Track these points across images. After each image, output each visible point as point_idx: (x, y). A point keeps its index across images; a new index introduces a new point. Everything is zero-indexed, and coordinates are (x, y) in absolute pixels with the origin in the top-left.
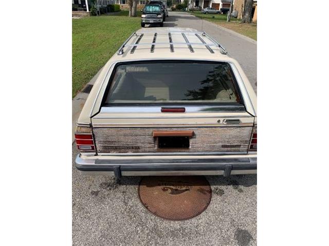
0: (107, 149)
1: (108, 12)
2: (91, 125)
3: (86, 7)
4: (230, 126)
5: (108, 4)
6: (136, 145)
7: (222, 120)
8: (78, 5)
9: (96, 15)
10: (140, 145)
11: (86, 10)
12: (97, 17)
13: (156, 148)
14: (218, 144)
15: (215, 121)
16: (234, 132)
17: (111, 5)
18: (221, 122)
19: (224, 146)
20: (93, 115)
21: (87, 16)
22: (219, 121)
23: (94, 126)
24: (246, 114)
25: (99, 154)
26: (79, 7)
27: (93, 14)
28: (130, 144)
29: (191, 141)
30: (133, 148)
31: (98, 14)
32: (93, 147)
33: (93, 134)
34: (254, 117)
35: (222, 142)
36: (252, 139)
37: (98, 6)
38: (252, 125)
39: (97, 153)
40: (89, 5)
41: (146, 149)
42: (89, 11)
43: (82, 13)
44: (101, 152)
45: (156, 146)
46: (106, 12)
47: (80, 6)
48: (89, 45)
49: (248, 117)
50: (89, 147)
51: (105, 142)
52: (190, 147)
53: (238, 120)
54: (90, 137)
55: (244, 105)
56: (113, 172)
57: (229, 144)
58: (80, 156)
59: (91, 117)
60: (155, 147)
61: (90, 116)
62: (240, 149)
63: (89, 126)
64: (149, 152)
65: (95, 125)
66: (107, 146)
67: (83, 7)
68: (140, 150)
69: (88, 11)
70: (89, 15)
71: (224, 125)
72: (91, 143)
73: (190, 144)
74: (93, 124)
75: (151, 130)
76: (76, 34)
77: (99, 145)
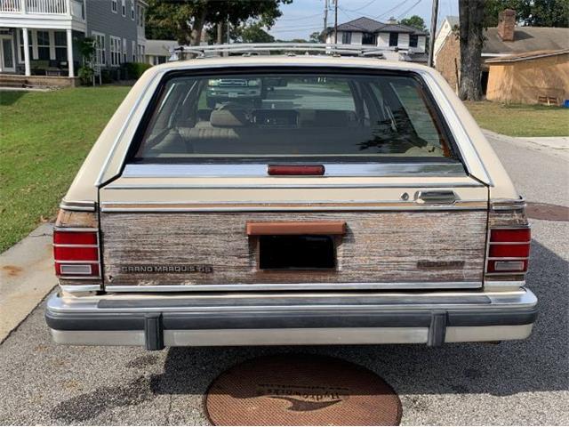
0: (130, 274)
1: (123, 79)
2: (97, 205)
3: (67, 66)
4: (432, 207)
5: (122, 61)
6: (206, 262)
7: (411, 192)
8: (47, 62)
9: (89, 84)
10: (213, 260)
11: (67, 74)
12: (93, 89)
13: (254, 270)
14: (408, 259)
15: (395, 196)
16: (443, 225)
17: (130, 64)
18: (411, 199)
19: (423, 265)
20: (103, 182)
21: (68, 86)
22: (405, 196)
23: (103, 209)
24: (468, 180)
25: (108, 288)
26: (50, 66)
27: (84, 82)
28: (190, 259)
29: (341, 251)
30: (196, 271)
31: (97, 82)
32: (95, 268)
33: (100, 231)
34: (488, 186)
35: (416, 252)
36: (489, 242)
37: (97, 65)
38: (486, 206)
39: (103, 287)
40: (74, 62)
41: (228, 274)
42: (76, 74)
43: (55, 81)
44: (114, 283)
45: (255, 263)
46: (116, 79)
47: (51, 63)
48: (69, 146)
49: (474, 186)
50: (85, 267)
51: (127, 253)
52: (340, 268)
53: (451, 193)
54: (90, 237)
55: (461, 160)
56: (142, 334)
57: (435, 260)
58: (58, 296)
59: (100, 187)
60: (251, 267)
61: (97, 183)
62: (464, 272)
63: (93, 208)
64: (237, 281)
65: (107, 206)
66: (131, 265)
67: (59, 66)
68: (215, 276)
69: (71, 74)
70: (73, 86)
71: (418, 204)
72: (92, 254)
73: (340, 259)
74: (102, 203)
75: (244, 218)
76: (37, 123)
77: (112, 261)
